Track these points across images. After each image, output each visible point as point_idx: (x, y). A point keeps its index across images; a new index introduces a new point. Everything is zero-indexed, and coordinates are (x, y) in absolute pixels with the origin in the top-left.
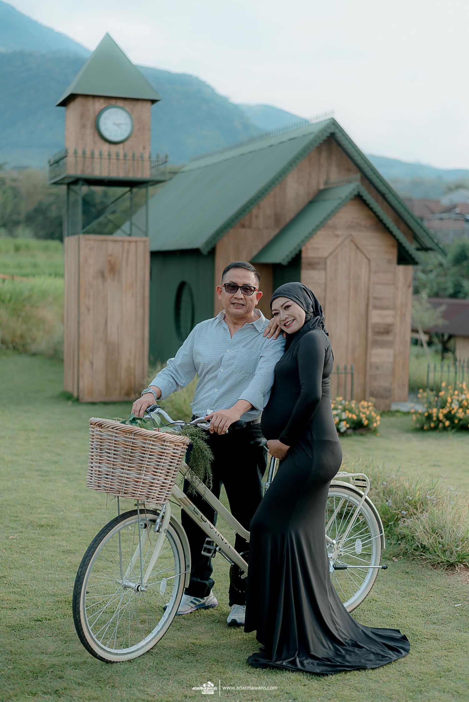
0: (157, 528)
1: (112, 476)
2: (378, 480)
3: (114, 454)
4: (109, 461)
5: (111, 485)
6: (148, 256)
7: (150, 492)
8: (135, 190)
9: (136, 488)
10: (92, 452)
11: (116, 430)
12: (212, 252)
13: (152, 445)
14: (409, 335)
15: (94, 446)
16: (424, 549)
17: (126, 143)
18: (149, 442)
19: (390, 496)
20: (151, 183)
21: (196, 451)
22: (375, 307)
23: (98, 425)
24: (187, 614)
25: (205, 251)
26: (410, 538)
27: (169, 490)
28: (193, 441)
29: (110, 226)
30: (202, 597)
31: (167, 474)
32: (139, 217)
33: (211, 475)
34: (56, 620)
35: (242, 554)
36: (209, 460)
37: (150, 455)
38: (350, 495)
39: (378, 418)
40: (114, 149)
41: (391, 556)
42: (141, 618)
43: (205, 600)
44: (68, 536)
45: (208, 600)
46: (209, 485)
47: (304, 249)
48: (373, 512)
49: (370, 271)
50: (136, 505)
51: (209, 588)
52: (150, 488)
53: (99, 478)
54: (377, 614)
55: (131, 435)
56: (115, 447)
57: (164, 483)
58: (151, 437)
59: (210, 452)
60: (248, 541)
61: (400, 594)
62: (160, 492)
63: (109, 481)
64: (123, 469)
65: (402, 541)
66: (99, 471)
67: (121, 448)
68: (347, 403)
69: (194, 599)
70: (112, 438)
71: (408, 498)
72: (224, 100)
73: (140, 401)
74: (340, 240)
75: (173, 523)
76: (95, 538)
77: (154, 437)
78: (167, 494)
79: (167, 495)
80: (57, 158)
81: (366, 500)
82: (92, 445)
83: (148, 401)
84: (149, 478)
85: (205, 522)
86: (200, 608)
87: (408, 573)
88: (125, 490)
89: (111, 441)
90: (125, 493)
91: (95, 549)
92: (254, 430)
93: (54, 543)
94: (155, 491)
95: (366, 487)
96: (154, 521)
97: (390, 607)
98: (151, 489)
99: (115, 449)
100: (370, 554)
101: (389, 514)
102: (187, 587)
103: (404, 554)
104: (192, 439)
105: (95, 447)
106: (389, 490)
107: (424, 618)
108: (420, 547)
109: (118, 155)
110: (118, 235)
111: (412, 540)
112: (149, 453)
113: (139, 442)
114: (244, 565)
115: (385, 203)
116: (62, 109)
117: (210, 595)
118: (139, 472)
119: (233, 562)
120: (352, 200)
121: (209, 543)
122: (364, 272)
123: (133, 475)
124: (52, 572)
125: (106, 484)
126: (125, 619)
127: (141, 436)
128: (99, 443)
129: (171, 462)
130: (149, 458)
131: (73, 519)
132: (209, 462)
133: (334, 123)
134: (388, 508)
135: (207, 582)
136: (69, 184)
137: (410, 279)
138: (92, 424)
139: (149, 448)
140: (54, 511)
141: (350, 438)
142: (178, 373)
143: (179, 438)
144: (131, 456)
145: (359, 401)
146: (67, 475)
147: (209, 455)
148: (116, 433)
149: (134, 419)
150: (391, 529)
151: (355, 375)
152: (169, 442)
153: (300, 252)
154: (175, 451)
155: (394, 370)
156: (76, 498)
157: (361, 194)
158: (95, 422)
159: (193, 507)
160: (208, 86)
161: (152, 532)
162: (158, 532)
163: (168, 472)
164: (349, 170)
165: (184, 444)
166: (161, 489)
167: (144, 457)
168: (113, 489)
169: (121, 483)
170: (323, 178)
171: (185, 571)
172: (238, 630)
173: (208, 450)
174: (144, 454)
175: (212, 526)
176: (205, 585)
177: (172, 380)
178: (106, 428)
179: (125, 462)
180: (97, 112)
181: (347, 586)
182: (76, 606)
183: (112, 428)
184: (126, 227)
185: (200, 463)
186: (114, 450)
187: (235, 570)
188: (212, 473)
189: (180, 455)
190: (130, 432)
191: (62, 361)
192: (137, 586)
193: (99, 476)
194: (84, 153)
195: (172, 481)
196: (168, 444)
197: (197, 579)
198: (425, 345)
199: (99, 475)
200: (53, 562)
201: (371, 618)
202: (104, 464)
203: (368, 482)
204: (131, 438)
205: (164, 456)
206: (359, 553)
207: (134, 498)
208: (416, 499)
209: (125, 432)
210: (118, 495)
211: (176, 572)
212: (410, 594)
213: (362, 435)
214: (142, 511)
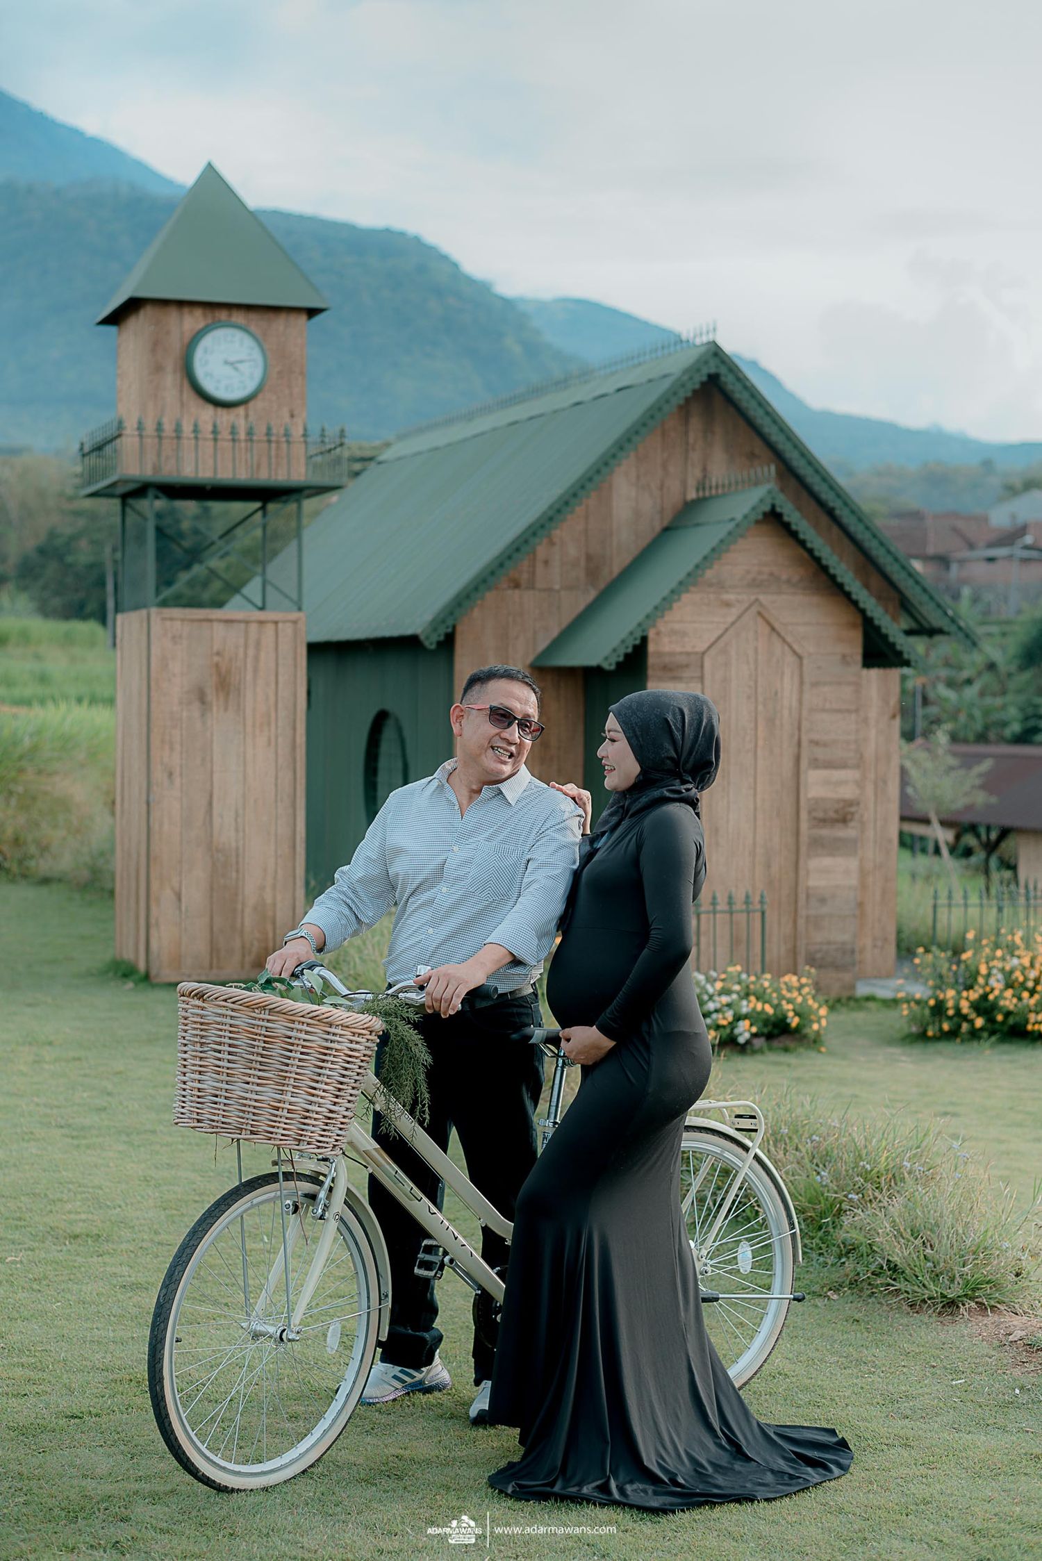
0: (320, 1211)
1: (226, 1098)
2: (801, 1132)
3: (230, 1053)
4: (219, 1067)
5: (223, 1116)
6: (303, 651)
7: (303, 1130)
8: (271, 507)
9: (275, 1122)
10: (185, 1052)
11: (233, 1003)
12: (448, 643)
13: (307, 1033)
14: (894, 829)
15: (189, 1038)
16: (894, 1272)
17: (251, 404)
18: (300, 1027)
19: (827, 1164)
20: (307, 492)
21: (396, 1047)
22: (816, 764)
23: (196, 995)
24: (386, 1402)
25: (430, 643)
26: (864, 1249)
27: (342, 1126)
28: (389, 1027)
29: (217, 585)
30: (417, 1367)
31: (338, 1093)
32: (281, 568)
33: (427, 1095)
34: (111, 1416)
35: (499, 1271)
36: (423, 1064)
37: (302, 1053)
38: (724, 1149)
39: (823, 1012)
40: (225, 417)
41: (825, 1289)
42: (289, 1410)
43: (424, 1374)
44: (132, 1255)
45: (431, 1375)
46: (421, 1117)
47: (651, 634)
48: (774, 1184)
49: (802, 683)
50: (275, 1163)
51: (431, 1347)
52: (303, 1120)
53: (198, 1103)
54: (785, 1400)
55: (263, 1012)
56: (230, 1038)
57: (331, 1111)
58: (302, 1016)
59: (424, 1049)
60: (509, 1243)
61: (838, 1362)
62: (324, 1130)
63: (219, 1110)
64: (248, 1083)
65: (848, 1258)
66: (199, 1090)
67: (243, 1041)
68: (753, 978)
69: (400, 1371)
70: (224, 1020)
71: (864, 1166)
72: (482, 289)
73: (281, 954)
74: (735, 612)
75: (351, 1201)
76: (194, 1228)
77: (310, 1015)
78: (338, 1135)
79: (338, 1138)
80: (99, 438)
81: (756, 1157)
82: (184, 1038)
83: (298, 954)
84: (300, 1102)
85: (419, 1201)
86: (412, 1391)
87: (858, 1321)
88: (252, 1126)
89: (223, 1027)
90: (252, 1133)
91: (194, 1248)
92: (515, 1010)
93: (102, 1269)
94: (313, 1129)
95: (756, 1131)
96: (313, 1197)
97: (813, 1386)
98: (305, 1124)
99: (231, 1042)
100: (771, 1275)
101: (822, 1201)
102: (384, 1340)
103: (851, 1283)
104: (387, 1022)
105: (190, 1040)
106: (824, 1153)
107: (884, 1407)
108: (885, 1267)
109: (233, 430)
110: (235, 609)
111: (868, 1256)
112: (300, 1049)
113: (279, 1027)
114: (498, 1287)
115: (835, 529)
116: (112, 330)
117: (434, 1364)
118: (280, 1088)
119: (480, 1287)
120: (757, 522)
121: (430, 1250)
122: (788, 686)
123: (268, 1094)
124: (99, 1325)
125: (214, 1114)
126: (256, 1414)
127: (284, 1014)
128: (198, 1032)
129: (346, 1069)
130: (300, 1060)
131: (143, 1221)
132: (422, 1069)
133: (716, 352)
134: (821, 1189)
135: (427, 1335)
136: (125, 497)
137: (894, 700)
138: (183, 995)
139: (299, 1039)
140: (100, 1207)
141: (759, 1057)
142: (358, 896)
143: (360, 1019)
144: (262, 1056)
145: (779, 974)
146: (128, 1135)
147: (423, 1055)
148: (233, 1010)
149: (269, 982)
150: (827, 1233)
151: (771, 917)
152: (340, 1027)
153: (644, 640)
154: (353, 1046)
155: (861, 905)
156: (147, 1181)
157: (778, 510)
158: (190, 990)
159: (393, 1169)
160: (444, 258)
161: (309, 1219)
162: (320, 1218)
163: (340, 1090)
164: (752, 456)
165: (371, 1032)
166: (326, 1124)
167: (289, 1058)
168: (229, 1124)
169: (244, 1111)
170: (694, 474)
171: (380, 1305)
172: (492, 1431)
173: (420, 1045)
174: (291, 1051)
175: (434, 1209)
176: (423, 1340)
177: (347, 912)
178: (212, 1000)
179: (251, 1069)
180: (187, 337)
181: (726, 1346)
182: (154, 1366)
183: (225, 1000)
184: (253, 589)
185: (403, 1072)
186: (230, 1046)
187: (483, 1302)
188: (428, 1092)
189: (364, 1056)
190: (260, 1007)
191: (112, 893)
192: (279, 1332)
193: (200, 1100)
194: (159, 427)
195: (347, 1109)
196: (339, 1031)
197: (406, 1329)
198: (945, 851)
199: (199, 1097)
200: (101, 1306)
201: (774, 1408)
202: (209, 1074)
203: (760, 1122)
204: (263, 1020)
205: (330, 1055)
206: (746, 1271)
207: (272, 1142)
208: (882, 1166)
209: (251, 1007)
210: (239, 1136)
211: (360, 1305)
212: (859, 1362)
213: (786, 1050)
214: (288, 1176)
